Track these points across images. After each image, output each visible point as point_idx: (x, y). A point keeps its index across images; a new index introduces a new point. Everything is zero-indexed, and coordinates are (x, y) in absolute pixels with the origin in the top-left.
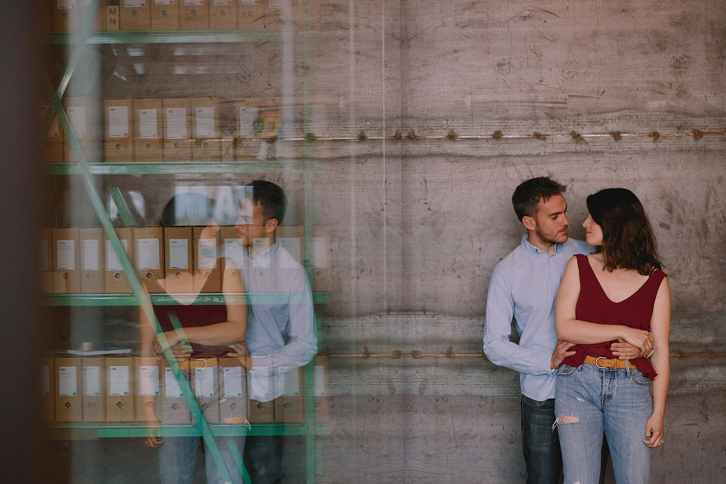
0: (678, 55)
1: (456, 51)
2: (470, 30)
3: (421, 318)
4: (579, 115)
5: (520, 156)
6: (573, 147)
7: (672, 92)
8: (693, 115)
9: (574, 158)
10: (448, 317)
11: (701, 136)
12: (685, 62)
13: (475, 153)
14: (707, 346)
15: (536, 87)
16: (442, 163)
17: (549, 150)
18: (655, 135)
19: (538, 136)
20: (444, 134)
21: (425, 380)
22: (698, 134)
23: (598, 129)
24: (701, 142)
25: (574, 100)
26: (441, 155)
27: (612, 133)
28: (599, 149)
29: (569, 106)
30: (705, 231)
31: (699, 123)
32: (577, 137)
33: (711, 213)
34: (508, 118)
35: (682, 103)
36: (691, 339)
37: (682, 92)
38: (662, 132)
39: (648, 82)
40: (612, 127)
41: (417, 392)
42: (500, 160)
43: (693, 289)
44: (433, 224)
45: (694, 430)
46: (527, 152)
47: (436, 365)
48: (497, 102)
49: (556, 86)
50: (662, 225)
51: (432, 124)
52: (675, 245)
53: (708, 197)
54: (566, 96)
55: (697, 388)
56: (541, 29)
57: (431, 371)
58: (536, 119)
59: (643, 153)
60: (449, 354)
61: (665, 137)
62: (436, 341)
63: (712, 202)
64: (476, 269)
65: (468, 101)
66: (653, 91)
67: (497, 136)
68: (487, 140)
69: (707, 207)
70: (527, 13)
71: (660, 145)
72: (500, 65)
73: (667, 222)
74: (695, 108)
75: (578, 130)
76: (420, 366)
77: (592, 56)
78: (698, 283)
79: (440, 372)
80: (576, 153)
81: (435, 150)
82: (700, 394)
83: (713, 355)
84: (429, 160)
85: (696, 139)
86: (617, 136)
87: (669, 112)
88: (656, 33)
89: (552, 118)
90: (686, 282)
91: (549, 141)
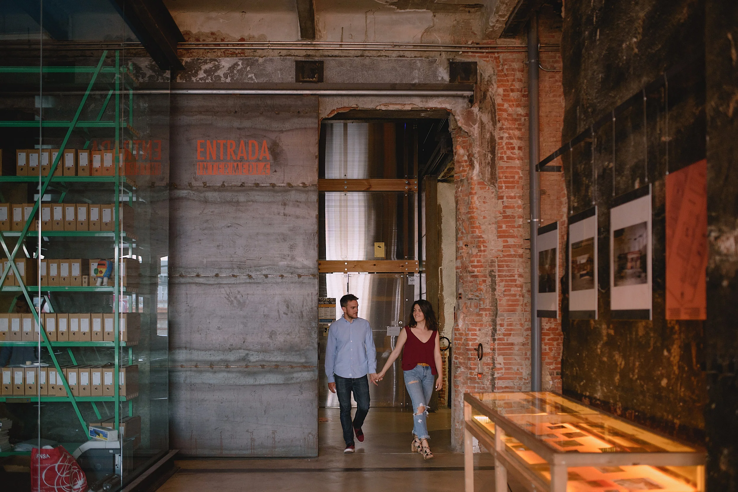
0: (292, 243)
1: (200, 240)
2: (206, 231)
3: (184, 351)
4: (251, 267)
5: (226, 284)
6: (248, 281)
7: (289, 258)
8: (297, 268)
9: (249, 285)
10: (196, 351)
11: (301, 277)
12: (294, 246)
13: (207, 283)
14: (302, 363)
15: (233, 256)
16: (194, 287)
17: (238, 282)
18: (282, 276)
19: (234, 276)
20: (195, 274)
21: (186, 377)
22: (300, 276)
23: (258, 273)
24: (301, 279)
25: (249, 261)
26: (194, 283)
27: (264, 275)
28: (259, 281)
29: (247, 263)
30: (302, 316)
31: (300, 271)
32: (250, 277)
33: (304, 308)
34: (221, 268)
35: (293, 263)
36: (296, 360)
37: (293, 259)
38: (285, 275)
39: (279, 254)
40: (264, 272)
41: (182, 382)
42: (218, 285)
43: (297, 340)
44: (190, 312)
45: (297, 397)
46: (229, 283)
47: (191, 371)
48: (217, 261)
49: (241, 255)
50: (284, 313)
51: (190, 270)
52: (290, 322)
53: (303, 302)
54: (245, 259)
55: (298, 381)
56: (235, 231)
57: (188, 373)
58: (233, 269)
59: (277, 283)
60: (196, 366)
61: (286, 277)
62: (191, 361)
63: (305, 304)
64: (208, 331)
65: (205, 261)
66: (282, 258)
67: (217, 275)
68: (213, 277)
69: (303, 306)
70: (230, 225)
71: (284, 280)
72: (218, 246)
73: (286, 312)
74: (298, 265)
75: (250, 274)
76: (184, 371)
77: (256, 243)
78: (299, 337)
79: (193, 374)
80: (250, 283)
81: (191, 281)
82: (299, 383)
83: (305, 367)
84: (188, 285)
85: (299, 278)
86: (266, 276)
87: (288, 266)
88: (283, 234)
89: (240, 268)
90: (294, 337)
91: (238, 278)
